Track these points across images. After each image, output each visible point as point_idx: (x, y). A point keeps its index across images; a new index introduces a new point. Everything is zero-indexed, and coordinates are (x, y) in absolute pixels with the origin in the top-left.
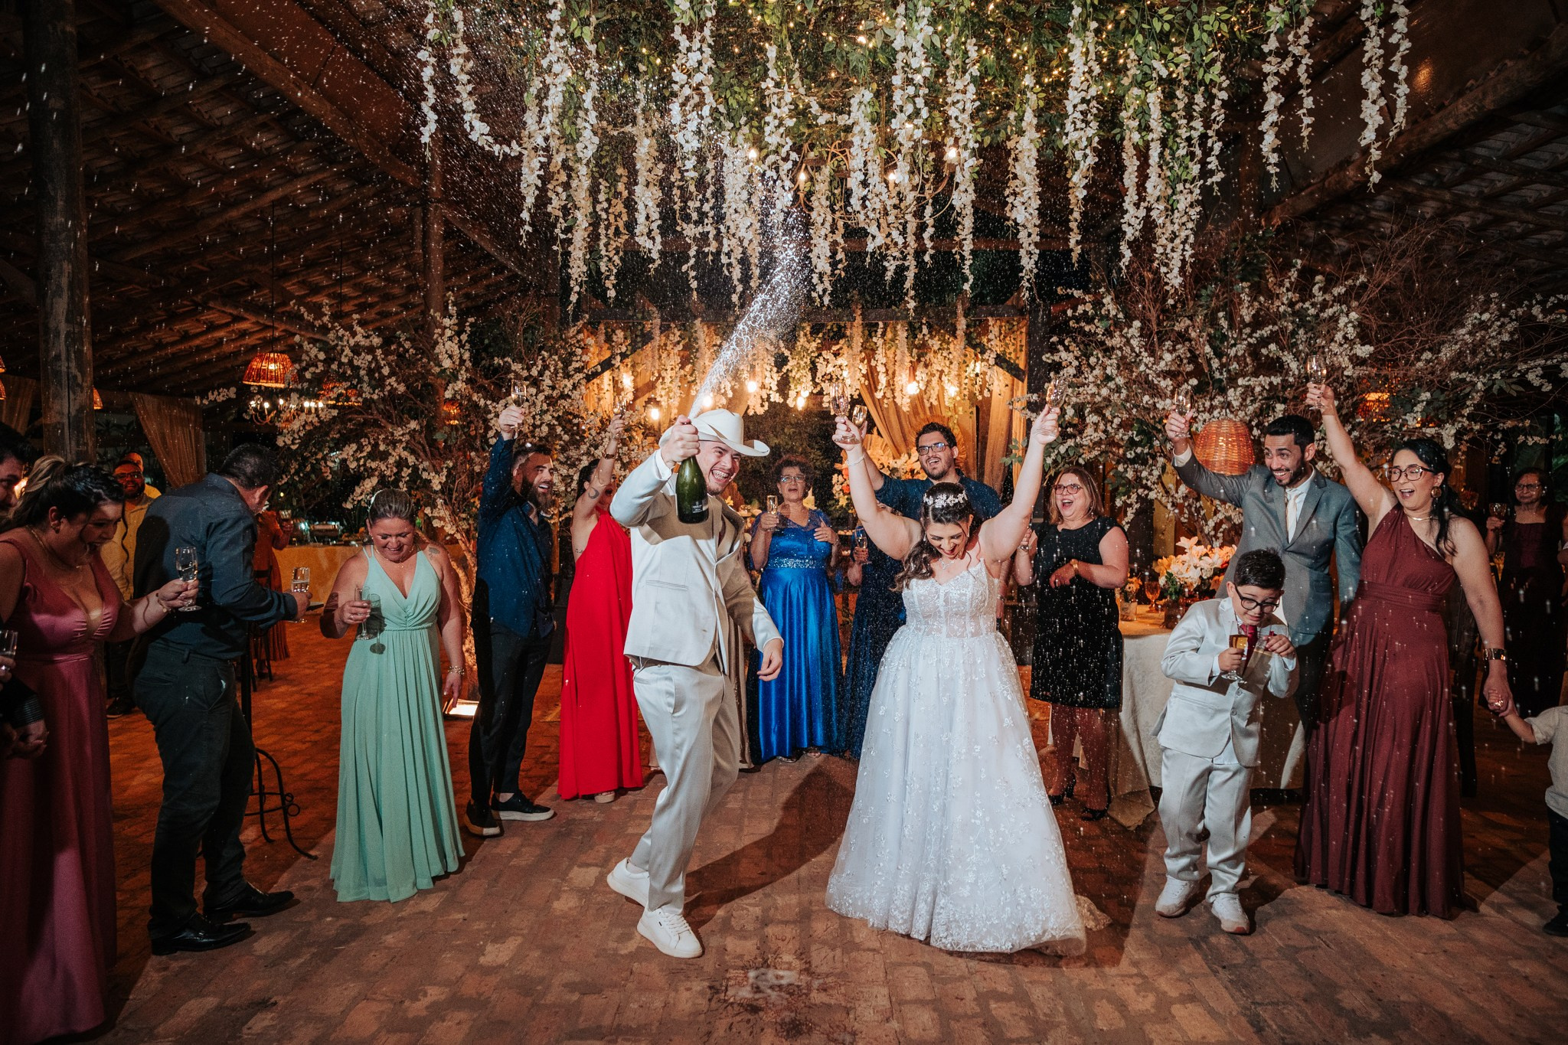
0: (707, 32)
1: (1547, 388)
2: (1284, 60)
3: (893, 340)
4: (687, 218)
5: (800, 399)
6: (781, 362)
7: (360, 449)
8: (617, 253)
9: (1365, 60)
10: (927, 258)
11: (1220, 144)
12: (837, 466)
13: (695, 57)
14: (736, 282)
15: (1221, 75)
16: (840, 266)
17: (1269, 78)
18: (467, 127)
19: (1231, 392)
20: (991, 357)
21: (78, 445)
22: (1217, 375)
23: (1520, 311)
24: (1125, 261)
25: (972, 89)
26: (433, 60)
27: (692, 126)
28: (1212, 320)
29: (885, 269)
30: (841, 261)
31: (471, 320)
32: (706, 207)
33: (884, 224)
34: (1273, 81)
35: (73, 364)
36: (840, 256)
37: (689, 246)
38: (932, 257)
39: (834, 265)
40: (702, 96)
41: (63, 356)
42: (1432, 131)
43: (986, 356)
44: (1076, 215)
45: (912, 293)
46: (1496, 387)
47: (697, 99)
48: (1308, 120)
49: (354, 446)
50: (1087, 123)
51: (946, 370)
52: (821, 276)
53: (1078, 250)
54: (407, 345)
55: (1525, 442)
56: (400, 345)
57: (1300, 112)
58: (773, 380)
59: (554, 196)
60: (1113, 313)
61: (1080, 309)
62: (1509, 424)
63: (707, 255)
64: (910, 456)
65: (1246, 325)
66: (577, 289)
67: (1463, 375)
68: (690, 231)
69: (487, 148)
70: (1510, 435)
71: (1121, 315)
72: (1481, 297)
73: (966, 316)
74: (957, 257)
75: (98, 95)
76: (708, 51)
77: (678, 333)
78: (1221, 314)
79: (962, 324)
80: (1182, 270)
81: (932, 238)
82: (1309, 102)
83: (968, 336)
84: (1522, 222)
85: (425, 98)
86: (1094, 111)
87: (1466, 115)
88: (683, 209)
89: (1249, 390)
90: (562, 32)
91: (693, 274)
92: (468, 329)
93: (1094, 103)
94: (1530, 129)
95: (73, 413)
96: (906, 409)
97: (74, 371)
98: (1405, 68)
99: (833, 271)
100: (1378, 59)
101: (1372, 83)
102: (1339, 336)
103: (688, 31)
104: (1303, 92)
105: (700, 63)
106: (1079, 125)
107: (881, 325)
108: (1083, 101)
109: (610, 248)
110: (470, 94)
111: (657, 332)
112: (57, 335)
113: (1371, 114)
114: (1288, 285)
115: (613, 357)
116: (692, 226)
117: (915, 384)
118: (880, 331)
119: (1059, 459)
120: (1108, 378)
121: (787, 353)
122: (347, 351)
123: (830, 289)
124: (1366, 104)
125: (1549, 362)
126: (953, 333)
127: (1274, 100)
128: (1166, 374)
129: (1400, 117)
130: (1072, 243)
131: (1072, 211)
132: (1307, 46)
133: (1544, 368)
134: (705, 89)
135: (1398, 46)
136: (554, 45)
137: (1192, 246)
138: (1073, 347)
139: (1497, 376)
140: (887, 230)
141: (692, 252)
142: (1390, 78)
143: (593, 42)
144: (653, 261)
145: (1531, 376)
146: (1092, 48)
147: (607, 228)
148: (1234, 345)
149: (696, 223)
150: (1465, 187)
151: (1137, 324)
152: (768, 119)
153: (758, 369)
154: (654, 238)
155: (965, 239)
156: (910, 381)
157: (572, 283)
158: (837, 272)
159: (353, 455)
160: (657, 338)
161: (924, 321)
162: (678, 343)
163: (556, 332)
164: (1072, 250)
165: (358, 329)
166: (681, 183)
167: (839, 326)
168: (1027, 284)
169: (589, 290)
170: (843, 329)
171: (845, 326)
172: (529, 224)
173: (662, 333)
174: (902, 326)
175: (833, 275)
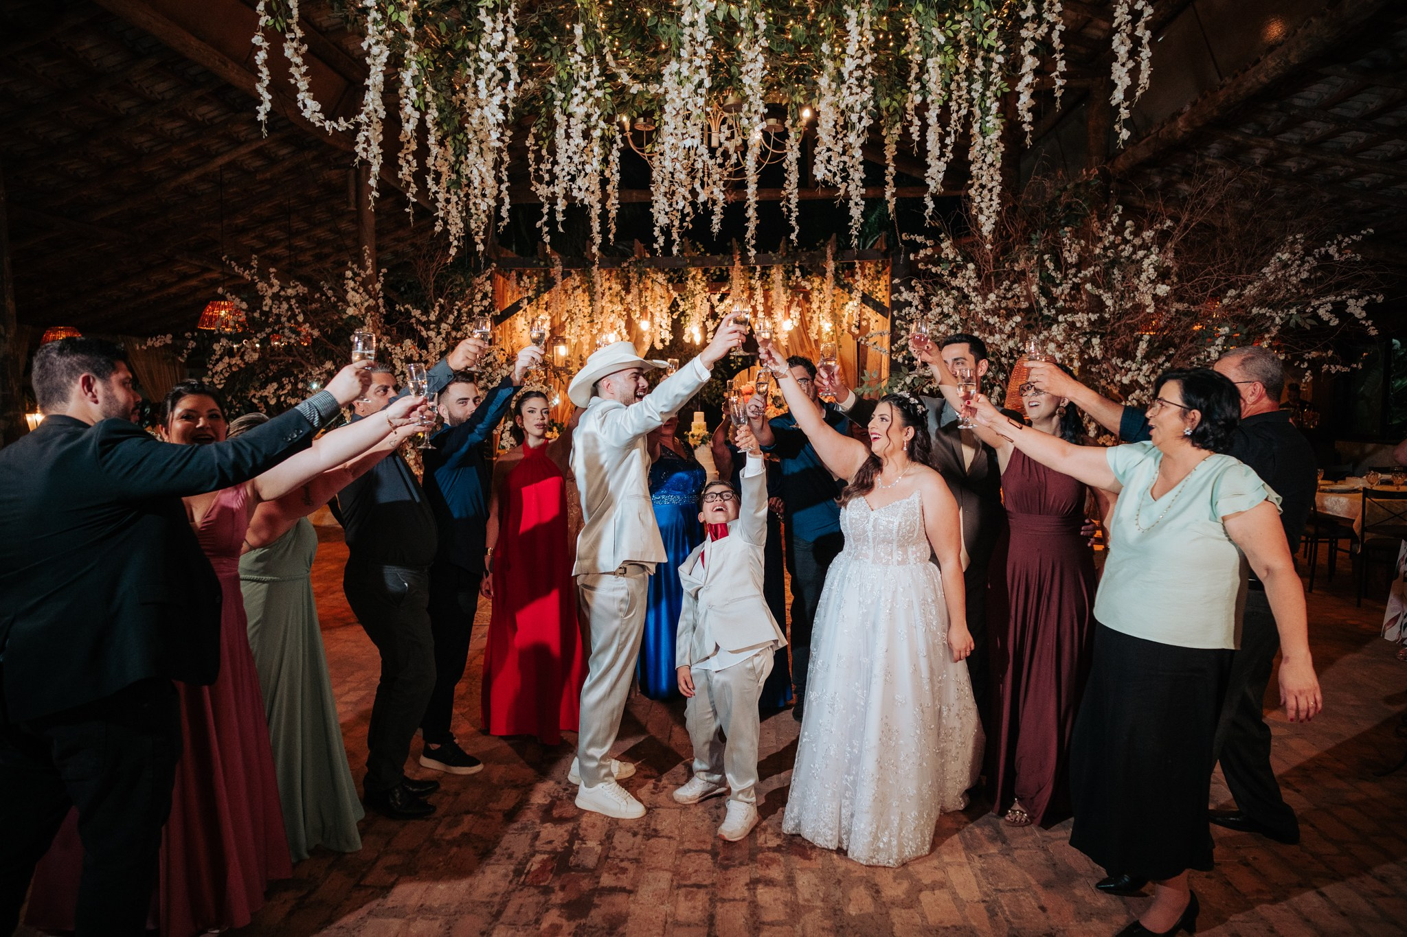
0: (511, 13)
1: (1335, 322)
2: (1039, 26)
3: (770, 283)
4: (540, 179)
9: (1115, 25)
11: (997, 104)
13: (499, 37)
14: (595, 235)
15: (996, 40)
16: (688, 219)
17: (1026, 43)
18: (300, 105)
19: (1055, 327)
20: (857, 296)
22: (1046, 312)
23: (1323, 250)
24: (929, 211)
25: (761, 58)
26: (265, 45)
27: (497, 100)
28: (1041, 263)
30: (688, 214)
34: (1030, 45)
37: (542, 205)
40: (507, 74)
43: (853, 295)
44: (891, 169)
46: (1293, 321)
47: (500, 75)
48: (1060, 82)
50: (863, 89)
53: (893, 201)
54: (330, 293)
55: (1329, 371)
57: (1053, 75)
58: (664, 320)
59: (404, 164)
60: (951, 256)
61: (922, 253)
62: (1314, 354)
65: (1072, 265)
66: (455, 243)
67: (1263, 311)
68: (543, 191)
69: (318, 124)
70: (1315, 365)
71: (959, 259)
72: (1291, 238)
73: (833, 260)
74: (785, 209)
76: (511, 31)
77: (578, 279)
78: (1046, 257)
79: (831, 266)
82: (1061, 66)
83: (836, 275)
84: (1344, 166)
85: (260, 80)
86: (870, 77)
89: (1072, 325)
90: (379, 16)
91: (546, 229)
92: (381, 279)
93: (870, 69)
94: (1340, 81)
98: (1148, 33)
100: (1126, 24)
101: (1120, 45)
102: (1144, 277)
103: (492, 12)
104: (1058, 56)
105: (504, 43)
106: (855, 89)
107: (758, 268)
108: (858, 67)
110: (305, 74)
111: (560, 278)
113: (1120, 75)
114: (1110, 229)
115: (521, 300)
116: (545, 186)
117: (789, 321)
118: (757, 274)
120: (948, 316)
121: (676, 295)
122: (268, 301)
124: (1116, 66)
125: (1339, 299)
126: (822, 274)
127: (1030, 63)
128: (995, 312)
129: (1144, 78)
130: (888, 195)
131: (887, 167)
132: (1060, 14)
133: (1333, 304)
134: (510, 66)
135: (1141, 12)
136: (371, 29)
138: (919, 287)
139: (1293, 311)
141: (545, 210)
142: (1137, 42)
143: (411, 25)
144: (503, 219)
145: (1321, 312)
146: (867, 19)
148: (1061, 284)
149: (548, 184)
150: (1288, 135)
151: (971, 266)
152: (576, 90)
153: (650, 310)
154: (503, 199)
155: (790, 194)
156: (785, 319)
157: (452, 239)
158: (685, 224)
159: (274, 393)
160: (559, 283)
161: (797, 265)
162: (578, 287)
163: (462, 280)
164: (888, 202)
165: (275, 281)
166: (535, 148)
167: (721, 270)
168: (855, 233)
169: (464, 244)
170: (725, 273)
171: (727, 270)
172: (377, 190)
173: (563, 279)
174: (778, 269)
175: (681, 227)
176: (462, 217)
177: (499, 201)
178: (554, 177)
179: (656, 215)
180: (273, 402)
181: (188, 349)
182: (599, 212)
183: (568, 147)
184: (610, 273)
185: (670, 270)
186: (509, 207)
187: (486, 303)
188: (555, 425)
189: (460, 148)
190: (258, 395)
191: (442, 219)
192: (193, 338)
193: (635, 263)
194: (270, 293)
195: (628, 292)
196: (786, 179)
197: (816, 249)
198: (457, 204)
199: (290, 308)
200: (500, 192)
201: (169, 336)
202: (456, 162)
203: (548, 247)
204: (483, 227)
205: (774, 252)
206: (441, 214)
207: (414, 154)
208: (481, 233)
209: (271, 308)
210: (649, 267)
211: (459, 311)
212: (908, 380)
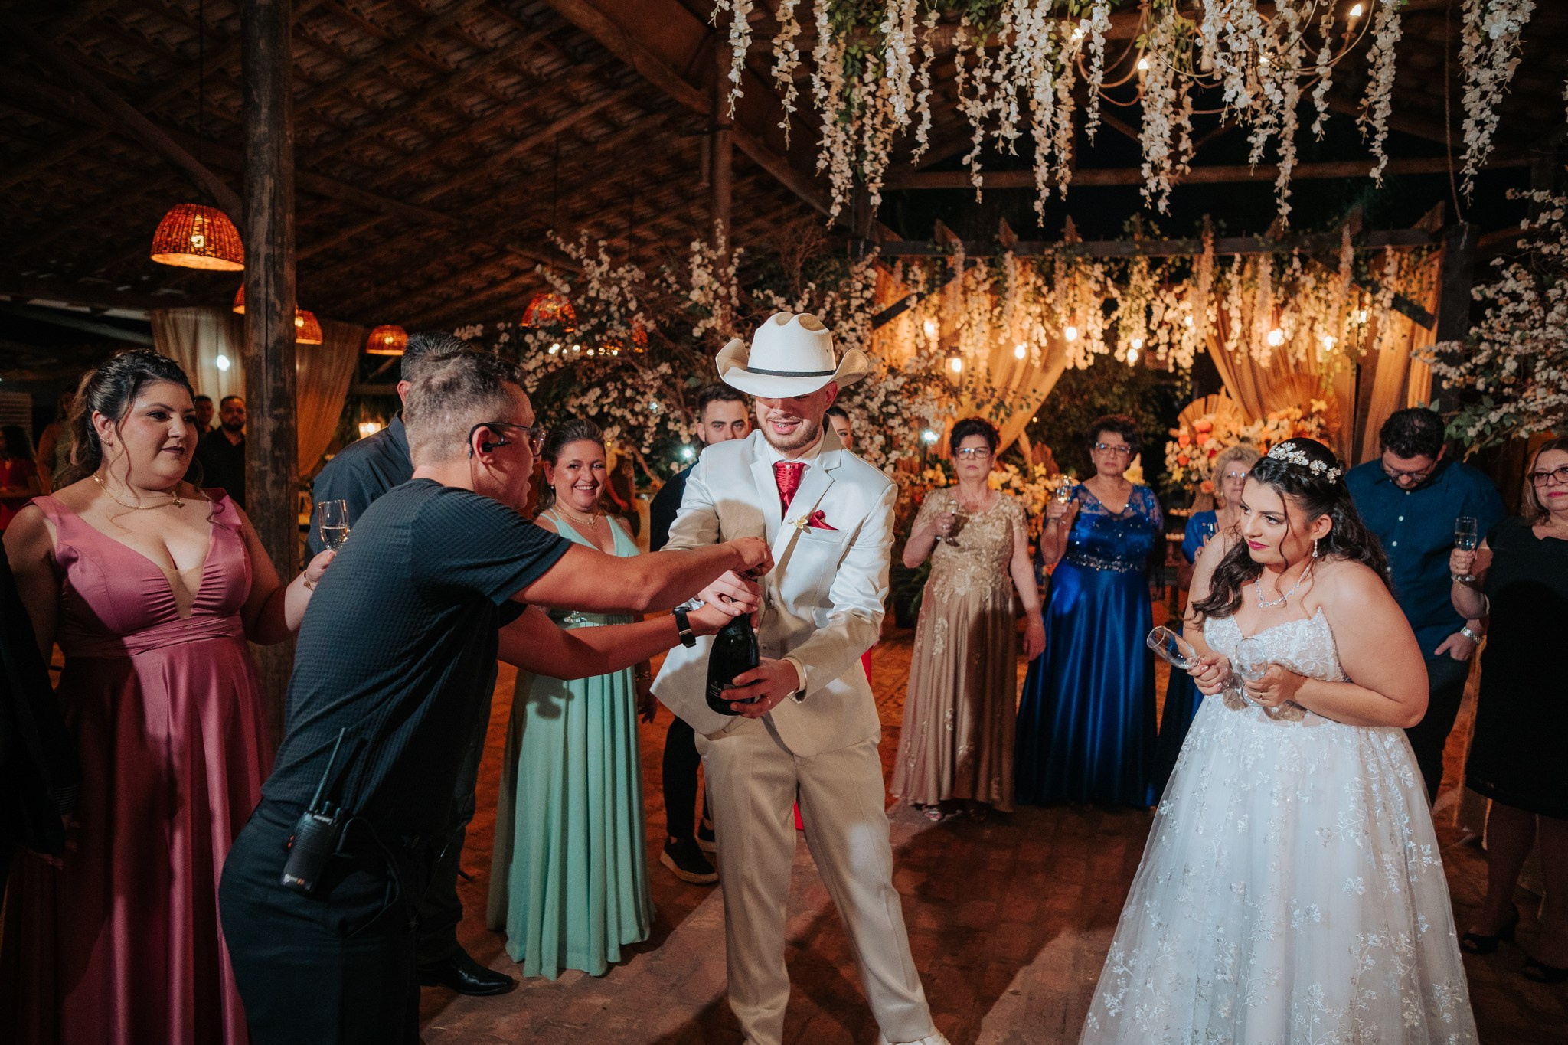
3: (1253, 278)
4: (972, 93)
5: (1130, 350)
6: (1109, 306)
7: (605, 393)
8: (885, 148)
10: (1317, 128)
12: (1173, 432)
14: (1041, 186)
16: (1184, 159)
20: (1386, 298)
21: (275, 380)
29: (1251, 146)
30: (1185, 152)
31: (740, 250)
32: (998, 76)
33: (1252, 80)
35: (272, 291)
36: (1185, 144)
37: (973, 130)
38: (1324, 125)
39: (1175, 157)
41: (262, 282)
43: (1379, 296)
45: (1287, 193)
49: (597, 391)
51: (1321, 317)
52: (1156, 169)
54: (672, 280)
56: (664, 280)
58: (1097, 326)
59: (781, 56)
61: (1543, 218)
64: (1265, 423)
66: (839, 199)
68: (975, 109)
73: (1354, 244)
75: (371, 20)
77: (985, 270)
79: (1348, 254)
81: (1326, 97)
83: (1355, 267)
88: (967, 81)
91: (977, 167)
92: (736, 261)
95: (271, 344)
96: (1265, 364)
97: (272, 298)
99: (1173, 166)
107: (1238, 257)
109: (877, 141)
111: (960, 268)
112: (258, 256)
115: (908, 298)
116: (978, 102)
117: (1278, 333)
118: (1236, 266)
119: (1488, 431)
121: (1115, 293)
122: (595, 284)
123: (1168, 189)
126: (1334, 267)
140: (1258, 88)
141: (977, 139)
144: (918, 145)
147: (873, 116)
149: (984, 99)
153: (1079, 313)
154: (920, 114)
155: (1378, 102)
156: (1272, 329)
157: (834, 192)
158: (1179, 167)
159: (596, 402)
160: (960, 275)
161: (1296, 252)
162: (985, 281)
163: (838, 265)
165: (605, 258)
166: (967, 48)
167: (1183, 260)
168: (1473, 171)
169: (851, 201)
170: (1188, 265)
171: (1191, 261)
172: (741, 88)
173: (965, 270)
174: (1266, 258)
175: (1173, 171)
176: (850, 162)
177: (915, 116)
178: (992, 86)
179: (1146, 145)
180: (593, 412)
181: (499, 344)
182: (1047, 152)
183: (1031, 22)
184: (1024, 265)
185: (1111, 260)
186: (929, 126)
187: (868, 294)
188: (939, 461)
189: (853, 66)
190: (576, 402)
191: (828, 149)
192: (506, 330)
193: (1064, 249)
194: (598, 272)
195: (1052, 288)
197: (1327, 229)
198: (845, 143)
199: (621, 292)
200: (917, 104)
201: (480, 327)
202: (845, 86)
203: (979, 193)
204: (882, 171)
205: (1261, 234)
206: (827, 142)
207: (796, 40)
208: (878, 180)
209: (598, 291)
210: (1081, 255)
211: (833, 303)
212: (1494, 417)
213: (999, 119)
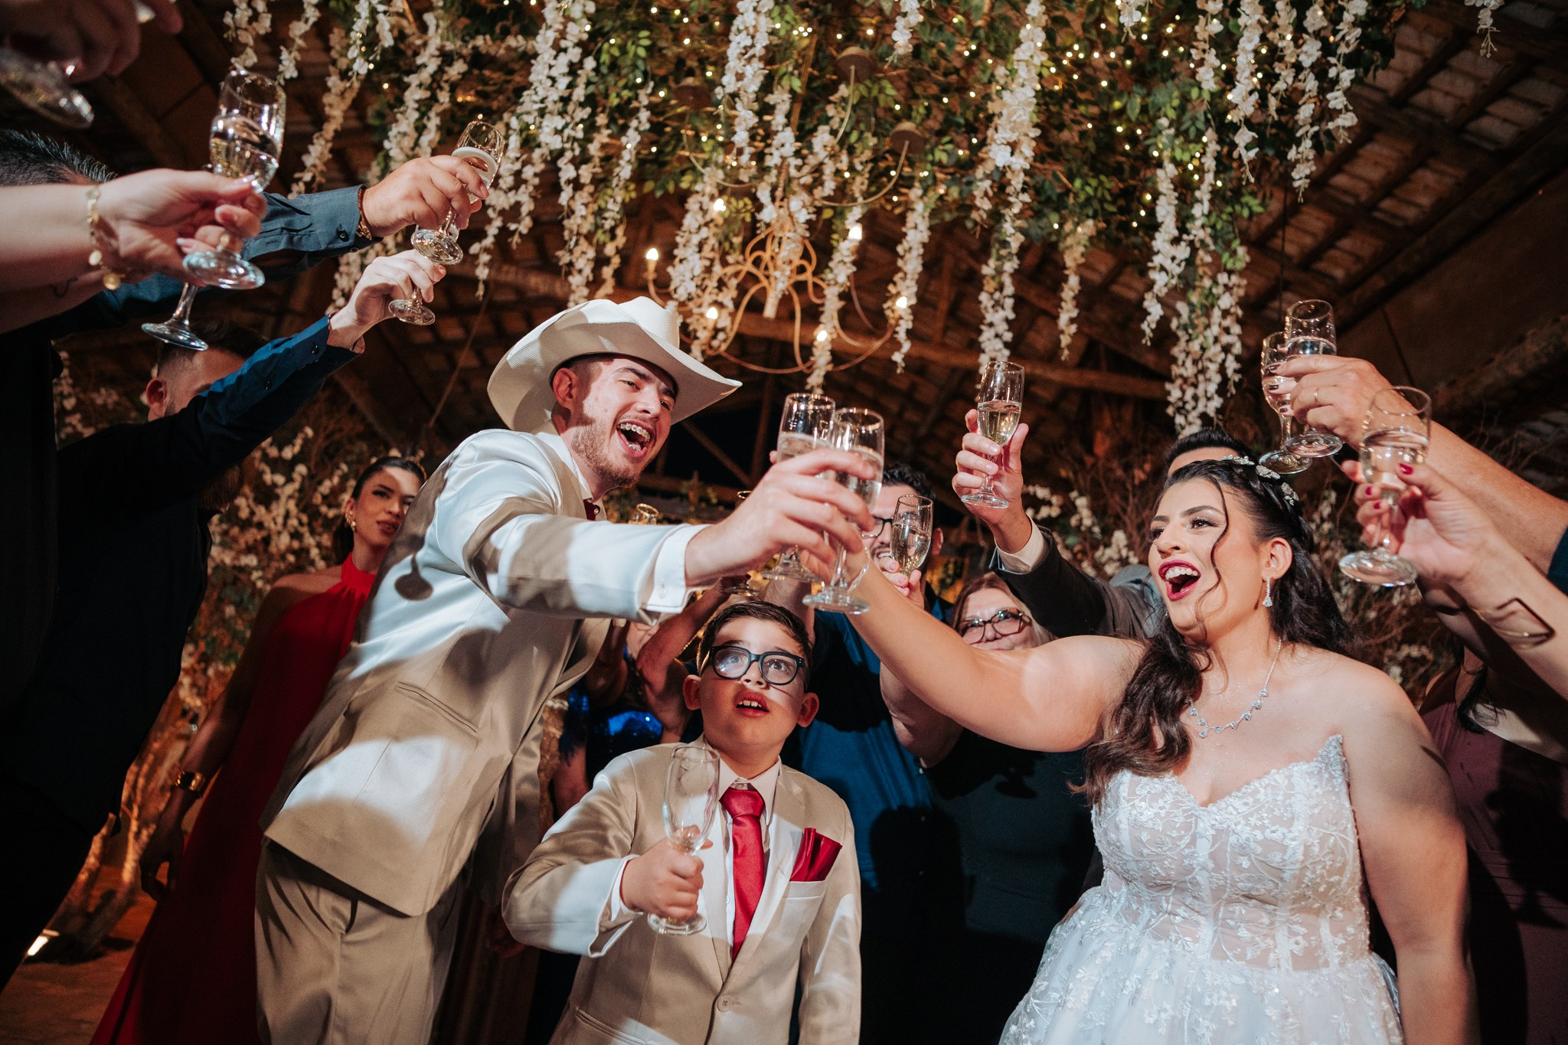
37: (489, 221)
42: (1488, 380)
44: (1074, 281)
53: (1071, 331)
60: (1087, 522)
63: (513, 233)
71: (1096, 529)
80: (1222, 390)
87: (1536, 356)
130: (1064, 319)
137: (1238, 358)
141: (492, 230)
151: (1119, 537)
164: (1062, 332)
196: (899, 270)
203: (481, 287)
213: (520, 214)
